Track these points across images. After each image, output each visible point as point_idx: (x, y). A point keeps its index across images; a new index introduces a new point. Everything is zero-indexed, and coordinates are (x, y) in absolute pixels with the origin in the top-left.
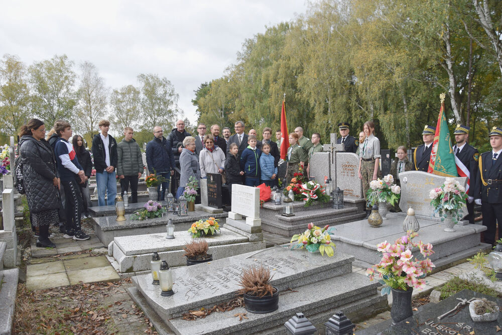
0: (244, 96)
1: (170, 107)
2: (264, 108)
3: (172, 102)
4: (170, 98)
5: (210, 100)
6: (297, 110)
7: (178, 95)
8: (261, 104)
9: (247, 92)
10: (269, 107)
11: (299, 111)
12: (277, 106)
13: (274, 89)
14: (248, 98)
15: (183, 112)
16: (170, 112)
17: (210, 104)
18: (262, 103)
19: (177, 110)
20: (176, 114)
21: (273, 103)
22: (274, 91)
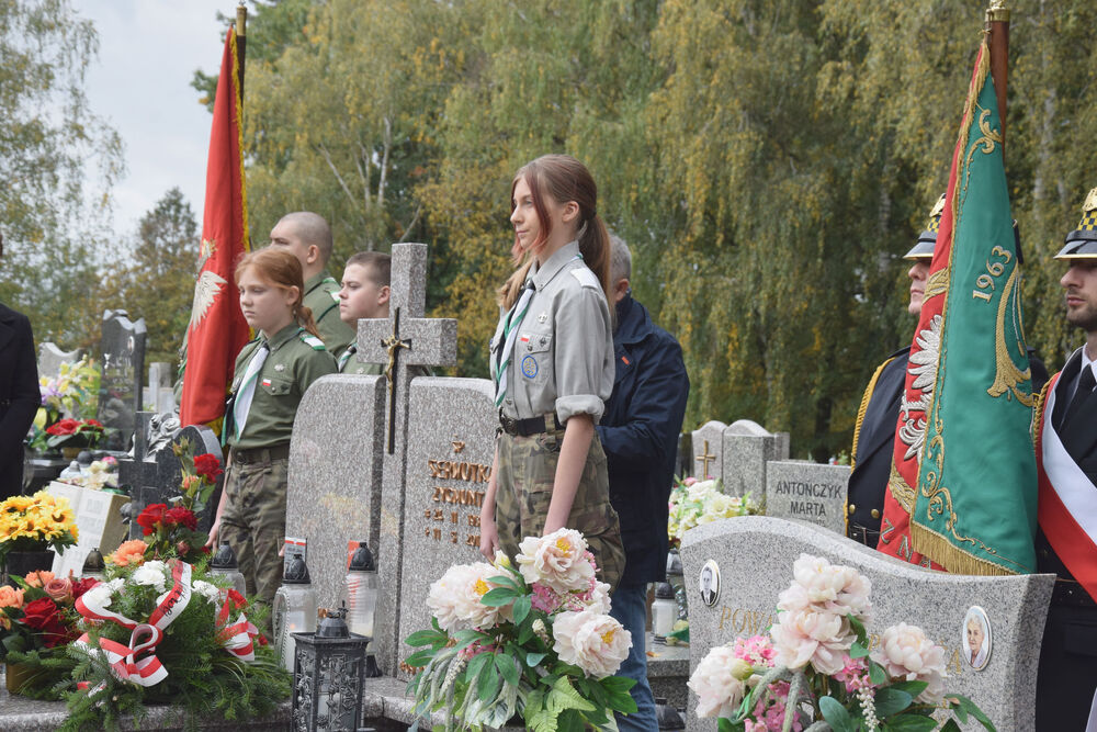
0: (503, 63)
1: (28, 109)
2: (623, 153)
3: (45, 76)
4: (33, 43)
5: (305, 82)
6: (823, 178)
7: (88, 30)
8: (607, 126)
9: (523, 43)
10: (653, 151)
11: (837, 180)
12: (697, 141)
13: (682, 30)
14: (529, 83)
15: (115, 144)
16: (32, 134)
17: (301, 107)
18: (615, 117)
19: (79, 132)
20: (71, 151)
21: (676, 123)
22: (684, 43)
